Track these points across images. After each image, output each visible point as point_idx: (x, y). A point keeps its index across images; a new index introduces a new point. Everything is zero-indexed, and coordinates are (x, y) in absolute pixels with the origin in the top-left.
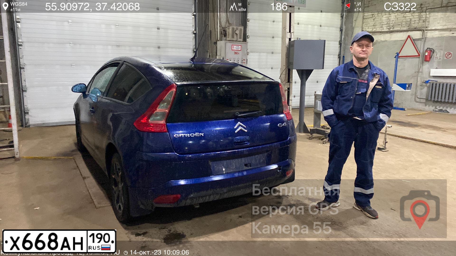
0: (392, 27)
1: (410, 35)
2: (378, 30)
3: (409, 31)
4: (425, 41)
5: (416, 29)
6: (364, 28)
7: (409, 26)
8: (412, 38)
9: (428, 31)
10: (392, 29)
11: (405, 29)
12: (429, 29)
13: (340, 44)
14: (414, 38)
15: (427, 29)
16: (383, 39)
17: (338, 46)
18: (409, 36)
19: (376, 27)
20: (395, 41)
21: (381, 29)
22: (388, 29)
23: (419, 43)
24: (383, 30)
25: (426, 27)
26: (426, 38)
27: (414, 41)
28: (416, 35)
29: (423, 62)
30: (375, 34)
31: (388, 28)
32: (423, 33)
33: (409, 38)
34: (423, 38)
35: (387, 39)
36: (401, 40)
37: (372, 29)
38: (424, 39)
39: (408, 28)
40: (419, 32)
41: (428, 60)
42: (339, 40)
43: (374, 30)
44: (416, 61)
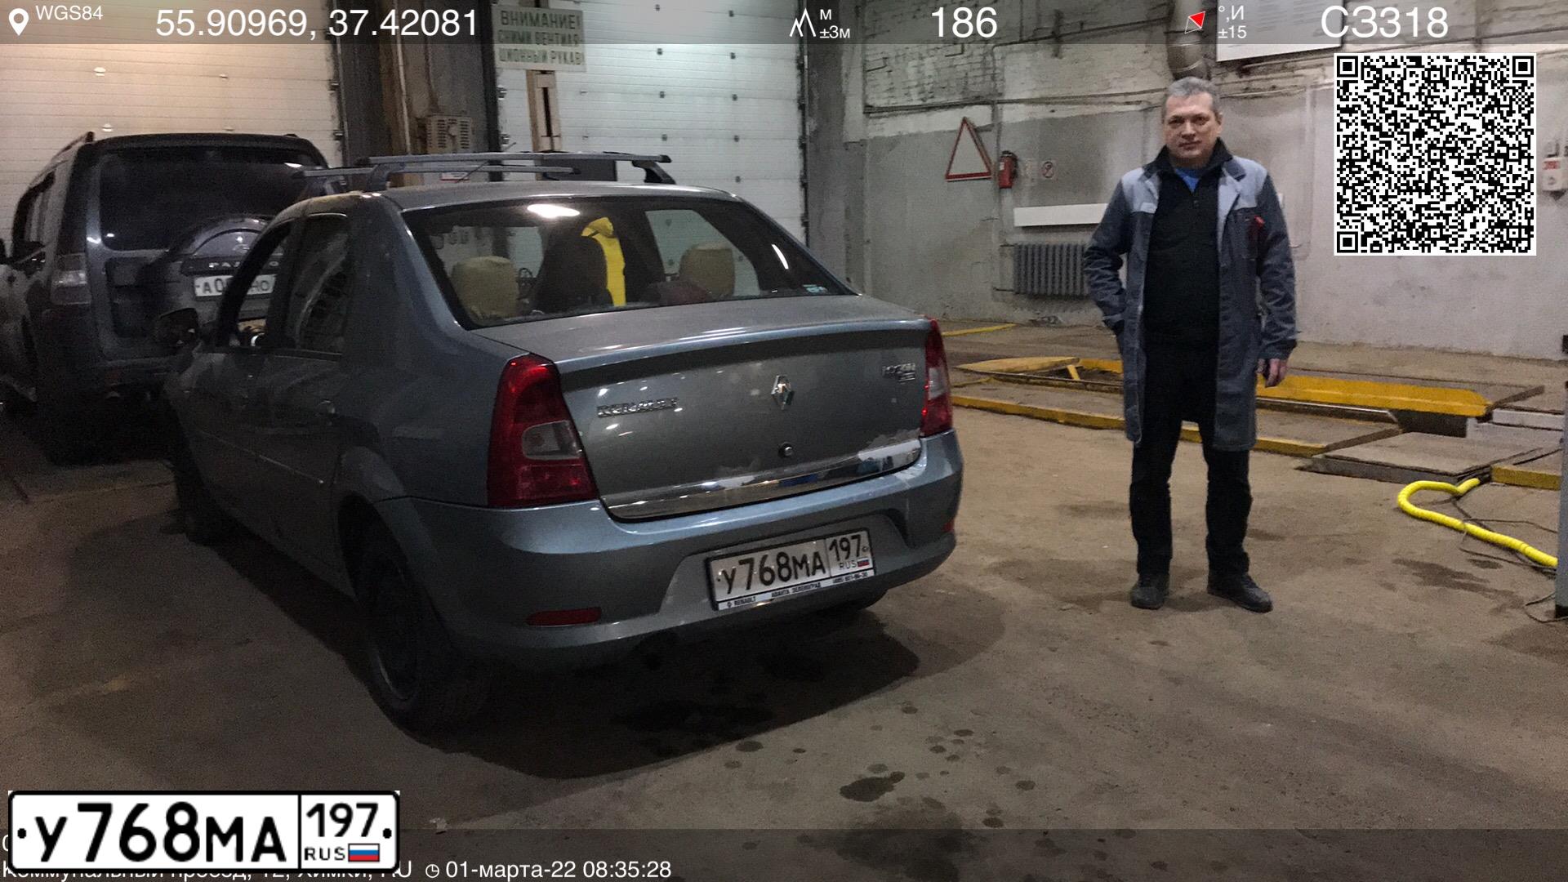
0: (930, 95)
1: (967, 116)
2: (901, 101)
3: (966, 105)
4: (999, 131)
5: (979, 101)
6: (870, 97)
7: (963, 93)
8: (973, 124)
9: (1006, 106)
10: (929, 101)
11: (956, 99)
12: (1006, 98)
13: (803, 146)
14: (977, 125)
15: (1000, 99)
16: (912, 130)
17: (797, 151)
18: (965, 121)
19: (896, 93)
20: (938, 134)
21: (907, 98)
22: (922, 100)
23: (988, 139)
24: (911, 104)
25: (1001, 94)
26: (1000, 124)
27: (976, 132)
28: (980, 115)
29: (1000, 192)
30: (896, 115)
31: (922, 96)
32: (993, 111)
33: (965, 129)
34: (992, 125)
35: (924, 130)
36: (951, 132)
37: (885, 101)
38: (996, 126)
39: (961, 96)
40: (982, 107)
41: (1008, 183)
42: (797, 134)
43: (893, 102)
44: (988, 185)
